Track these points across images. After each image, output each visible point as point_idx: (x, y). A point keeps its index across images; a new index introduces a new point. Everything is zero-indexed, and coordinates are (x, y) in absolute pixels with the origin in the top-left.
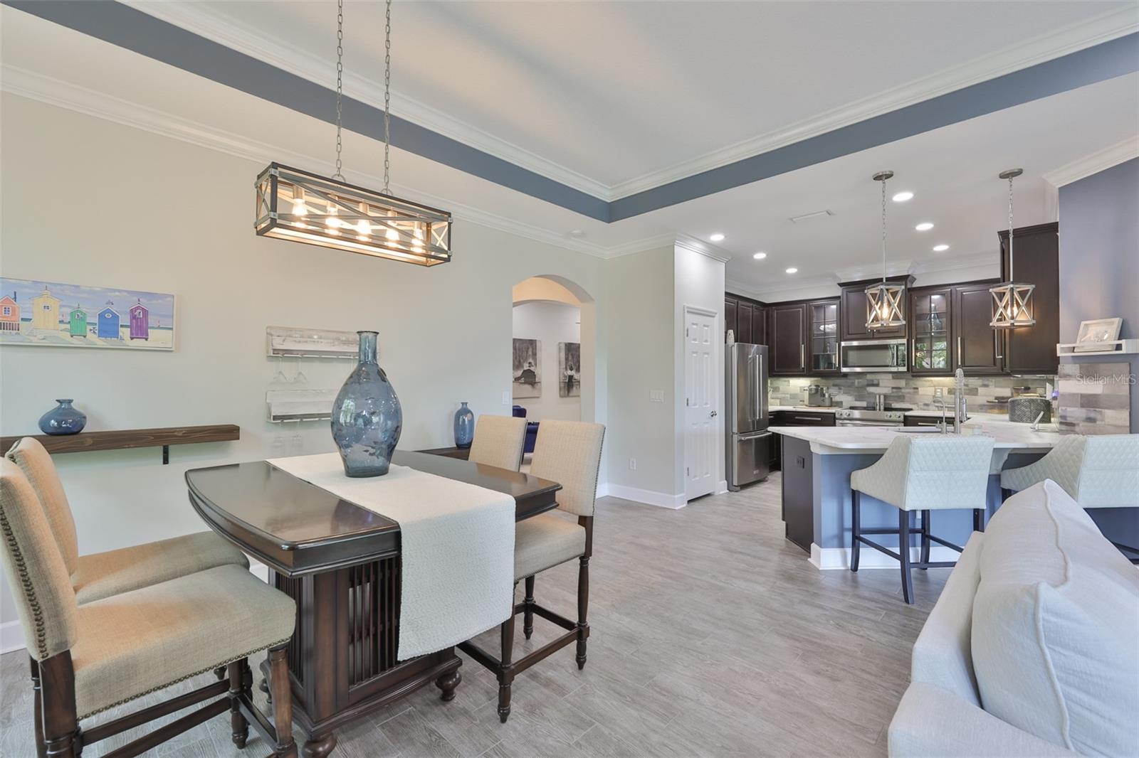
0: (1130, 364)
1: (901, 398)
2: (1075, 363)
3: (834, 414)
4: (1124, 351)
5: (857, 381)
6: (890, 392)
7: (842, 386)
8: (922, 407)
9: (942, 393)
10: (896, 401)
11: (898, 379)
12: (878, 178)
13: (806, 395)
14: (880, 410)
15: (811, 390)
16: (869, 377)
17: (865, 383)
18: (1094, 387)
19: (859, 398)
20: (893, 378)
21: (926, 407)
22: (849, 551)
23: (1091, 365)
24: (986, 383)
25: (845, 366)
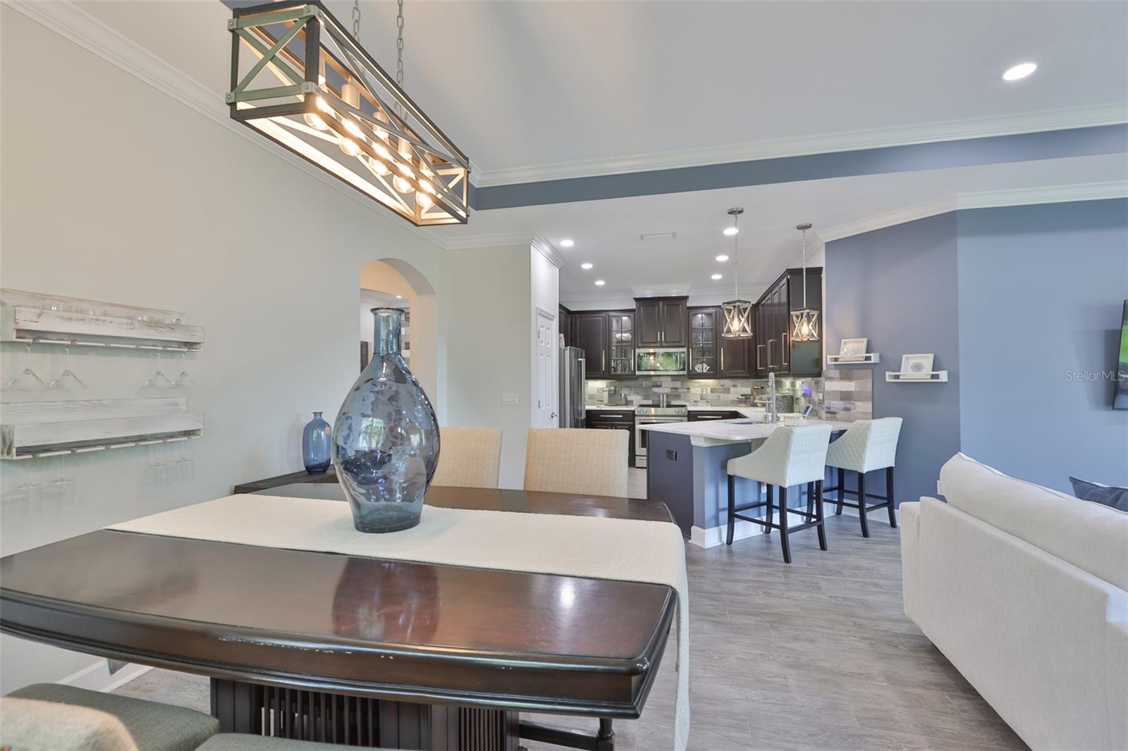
0: (873, 371)
1: (678, 397)
2: (837, 369)
3: (634, 411)
4: (872, 361)
5: (644, 383)
6: (671, 392)
8: (693, 403)
9: (706, 391)
10: (673, 399)
11: (675, 380)
12: (731, 213)
13: (606, 395)
14: (663, 407)
15: (610, 391)
16: (654, 379)
17: (651, 384)
18: (849, 386)
20: (672, 380)
21: (695, 404)
22: (725, 528)
23: (847, 371)
24: (735, 384)
25: (639, 370)
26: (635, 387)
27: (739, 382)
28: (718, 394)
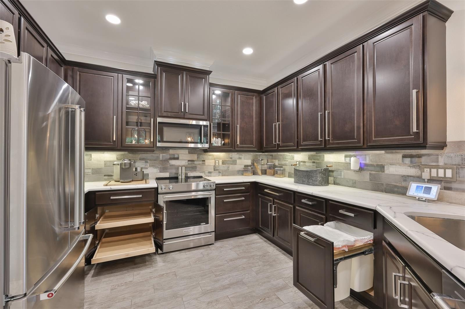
1: (194, 168)
5: (161, 155)
6: (187, 164)
7: (148, 159)
8: (207, 174)
9: (218, 163)
10: (191, 171)
11: (192, 153)
13: (117, 171)
16: (171, 152)
17: (168, 157)
19: (163, 170)
20: (189, 153)
21: (209, 174)
24: (240, 156)
25: (162, 141)
26: (150, 160)
27: (244, 155)
28: (228, 165)
